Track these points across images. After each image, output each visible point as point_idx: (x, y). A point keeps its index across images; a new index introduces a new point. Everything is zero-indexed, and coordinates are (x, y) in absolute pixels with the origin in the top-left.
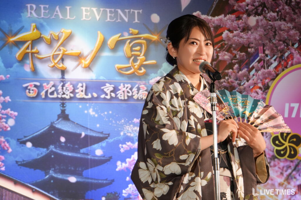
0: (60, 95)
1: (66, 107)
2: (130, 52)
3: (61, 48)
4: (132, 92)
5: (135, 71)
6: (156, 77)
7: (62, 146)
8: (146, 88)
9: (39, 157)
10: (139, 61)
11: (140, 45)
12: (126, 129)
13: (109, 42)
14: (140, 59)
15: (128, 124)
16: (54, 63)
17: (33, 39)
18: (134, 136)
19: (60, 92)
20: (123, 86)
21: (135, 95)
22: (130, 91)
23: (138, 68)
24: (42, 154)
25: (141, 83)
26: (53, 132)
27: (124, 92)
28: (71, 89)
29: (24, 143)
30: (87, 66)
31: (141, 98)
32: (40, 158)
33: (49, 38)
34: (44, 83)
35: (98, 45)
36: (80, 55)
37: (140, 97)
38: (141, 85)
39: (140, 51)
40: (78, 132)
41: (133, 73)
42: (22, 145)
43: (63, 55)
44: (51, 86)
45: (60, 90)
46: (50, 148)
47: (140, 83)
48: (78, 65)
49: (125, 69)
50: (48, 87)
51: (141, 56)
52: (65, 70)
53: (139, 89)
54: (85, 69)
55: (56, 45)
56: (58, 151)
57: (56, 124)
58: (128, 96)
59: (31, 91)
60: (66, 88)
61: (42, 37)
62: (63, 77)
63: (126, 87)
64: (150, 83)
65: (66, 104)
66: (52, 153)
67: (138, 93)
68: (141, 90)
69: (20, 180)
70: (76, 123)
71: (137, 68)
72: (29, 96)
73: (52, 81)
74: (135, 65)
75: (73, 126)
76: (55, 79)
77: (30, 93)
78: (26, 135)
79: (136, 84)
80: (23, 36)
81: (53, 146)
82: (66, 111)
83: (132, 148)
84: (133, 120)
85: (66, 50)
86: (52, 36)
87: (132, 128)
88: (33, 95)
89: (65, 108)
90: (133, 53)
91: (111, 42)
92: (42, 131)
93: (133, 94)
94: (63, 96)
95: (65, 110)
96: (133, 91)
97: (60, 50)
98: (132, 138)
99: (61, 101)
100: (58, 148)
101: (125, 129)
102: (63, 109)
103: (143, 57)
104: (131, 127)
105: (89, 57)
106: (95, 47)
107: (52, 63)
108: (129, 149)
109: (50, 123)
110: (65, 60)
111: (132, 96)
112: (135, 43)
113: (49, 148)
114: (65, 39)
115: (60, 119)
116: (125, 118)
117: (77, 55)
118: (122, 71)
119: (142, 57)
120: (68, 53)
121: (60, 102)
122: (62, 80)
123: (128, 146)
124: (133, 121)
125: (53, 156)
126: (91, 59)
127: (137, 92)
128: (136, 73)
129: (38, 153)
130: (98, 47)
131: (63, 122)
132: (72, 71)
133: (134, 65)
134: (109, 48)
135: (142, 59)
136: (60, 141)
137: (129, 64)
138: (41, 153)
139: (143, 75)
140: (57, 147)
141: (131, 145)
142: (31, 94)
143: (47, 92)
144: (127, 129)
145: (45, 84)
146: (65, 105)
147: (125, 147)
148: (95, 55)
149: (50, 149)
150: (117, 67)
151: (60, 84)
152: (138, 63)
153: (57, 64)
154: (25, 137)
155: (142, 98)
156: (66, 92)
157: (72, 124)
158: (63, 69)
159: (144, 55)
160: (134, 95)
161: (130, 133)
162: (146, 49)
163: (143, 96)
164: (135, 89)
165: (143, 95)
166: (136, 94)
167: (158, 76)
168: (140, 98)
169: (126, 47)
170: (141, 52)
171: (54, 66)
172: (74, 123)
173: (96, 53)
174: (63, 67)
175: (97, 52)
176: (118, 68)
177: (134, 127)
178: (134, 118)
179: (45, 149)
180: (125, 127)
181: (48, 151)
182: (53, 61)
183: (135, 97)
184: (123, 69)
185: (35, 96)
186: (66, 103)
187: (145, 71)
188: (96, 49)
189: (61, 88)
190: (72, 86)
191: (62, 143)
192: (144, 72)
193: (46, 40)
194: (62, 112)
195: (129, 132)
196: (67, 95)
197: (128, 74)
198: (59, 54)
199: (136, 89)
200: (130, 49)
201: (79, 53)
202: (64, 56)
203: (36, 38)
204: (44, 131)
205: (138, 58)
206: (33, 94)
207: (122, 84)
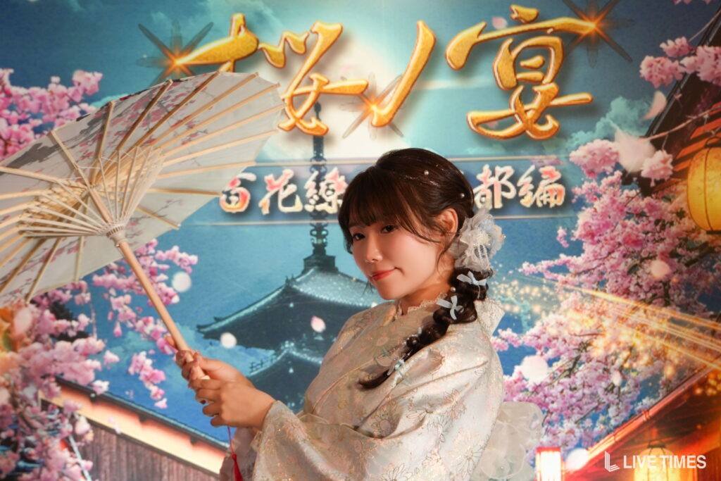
0: (310, 204)
1: (327, 237)
2: (512, 75)
3: (314, 76)
4: (518, 189)
5: (527, 129)
6: (592, 141)
7: (318, 341)
8: (558, 176)
9: (255, 373)
10: (538, 99)
11: (543, 50)
12: (499, 293)
13: (450, 50)
14: (541, 93)
15: (504, 279)
16: (295, 117)
17: (237, 57)
18: (522, 311)
19: (312, 198)
20: (490, 173)
21: (526, 195)
22: (510, 185)
23: (536, 118)
24: (262, 364)
25: (546, 162)
26: (291, 305)
27: (492, 188)
28: (340, 187)
29: (215, 335)
30: (387, 120)
31: (545, 203)
32: (258, 375)
33: (280, 49)
34: (267, 174)
35: (419, 58)
36: (366, 93)
37: (542, 202)
38: (543, 166)
39: (543, 68)
40: (361, 304)
41: (522, 133)
42: (210, 340)
43: (319, 94)
44: (286, 182)
45: (311, 192)
46: (285, 348)
47: (541, 161)
48: (361, 120)
49: (496, 123)
50: (279, 185)
51: (544, 82)
52: (325, 137)
53: (537, 178)
54: (379, 129)
55: (300, 69)
56: (306, 357)
57: (299, 283)
58: (504, 200)
59: (233, 198)
60: (328, 185)
61: (261, 49)
62: (318, 157)
63: (498, 173)
64: (571, 160)
65: (326, 228)
66: (290, 362)
67: (534, 191)
68: (545, 179)
69: (206, 434)
70: (354, 279)
71: (531, 119)
72: (228, 211)
73: (288, 166)
74: (526, 111)
75: (348, 287)
76: (294, 161)
77: (229, 202)
78: (218, 316)
79: (529, 163)
80: (210, 51)
81: (292, 344)
82: (326, 248)
83: (516, 346)
84: (520, 266)
85: (326, 81)
86: (289, 44)
87: (517, 288)
88: (238, 208)
89: (324, 240)
90: (520, 76)
91: (455, 50)
92: (263, 303)
93: (521, 194)
94: (320, 207)
95: (324, 245)
96: (519, 184)
97: (311, 81)
98: (516, 318)
99: (315, 222)
100: (304, 350)
101: (496, 292)
102: (320, 242)
103: (553, 85)
104: (514, 288)
105: (391, 94)
106: (408, 67)
107: (289, 118)
108: (506, 349)
109: (283, 282)
110: (322, 107)
111: (518, 198)
112: (529, 46)
113: (282, 348)
114: (324, 49)
115: (312, 270)
116: (496, 262)
117: (358, 92)
118: (487, 128)
119: (548, 86)
120: (333, 89)
121: (312, 225)
122: (315, 162)
123: (503, 341)
124: (520, 270)
125: (291, 371)
126: (397, 100)
127: (532, 187)
128: (528, 132)
129: (252, 363)
130: (416, 66)
131: (320, 278)
132: (344, 137)
133: (523, 111)
134: (451, 67)
135: (548, 91)
136: (311, 330)
137: (510, 107)
138: (259, 362)
139: (551, 138)
140: (304, 345)
141: (513, 337)
142: (232, 205)
143: (275, 198)
144: (502, 292)
145: (269, 177)
146: (324, 233)
147: (495, 343)
148: (409, 88)
149: (285, 352)
150: (473, 120)
151: (310, 176)
152: (535, 104)
153: (302, 121)
154: (218, 320)
155: (548, 203)
156: (328, 196)
157: (342, 284)
158: (318, 133)
159: (552, 81)
160: (523, 197)
161: (512, 303)
162: (560, 61)
163: (549, 197)
164: (525, 180)
165: (548, 195)
166: (531, 193)
167: (597, 138)
168: (539, 204)
169: (501, 61)
170: (545, 73)
171: (293, 127)
172: (350, 278)
173: (411, 82)
174: (318, 126)
175: (415, 80)
176: (476, 121)
177: (521, 287)
178: (524, 262)
179: (272, 352)
180: (495, 286)
181: (279, 358)
182: (292, 114)
183: (527, 202)
184: (488, 124)
185: (243, 209)
186: (326, 225)
187: (556, 124)
188: (412, 72)
189: (314, 184)
190: (343, 178)
191: (317, 334)
192: (554, 126)
193: (270, 56)
194: (315, 252)
195: (507, 299)
196: (330, 204)
197: (506, 138)
198: (308, 93)
199: (530, 179)
200: (511, 63)
201: (362, 86)
202: (322, 96)
203: (244, 54)
204: (268, 304)
205: (536, 89)
206: (238, 205)
207: (486, 167)
